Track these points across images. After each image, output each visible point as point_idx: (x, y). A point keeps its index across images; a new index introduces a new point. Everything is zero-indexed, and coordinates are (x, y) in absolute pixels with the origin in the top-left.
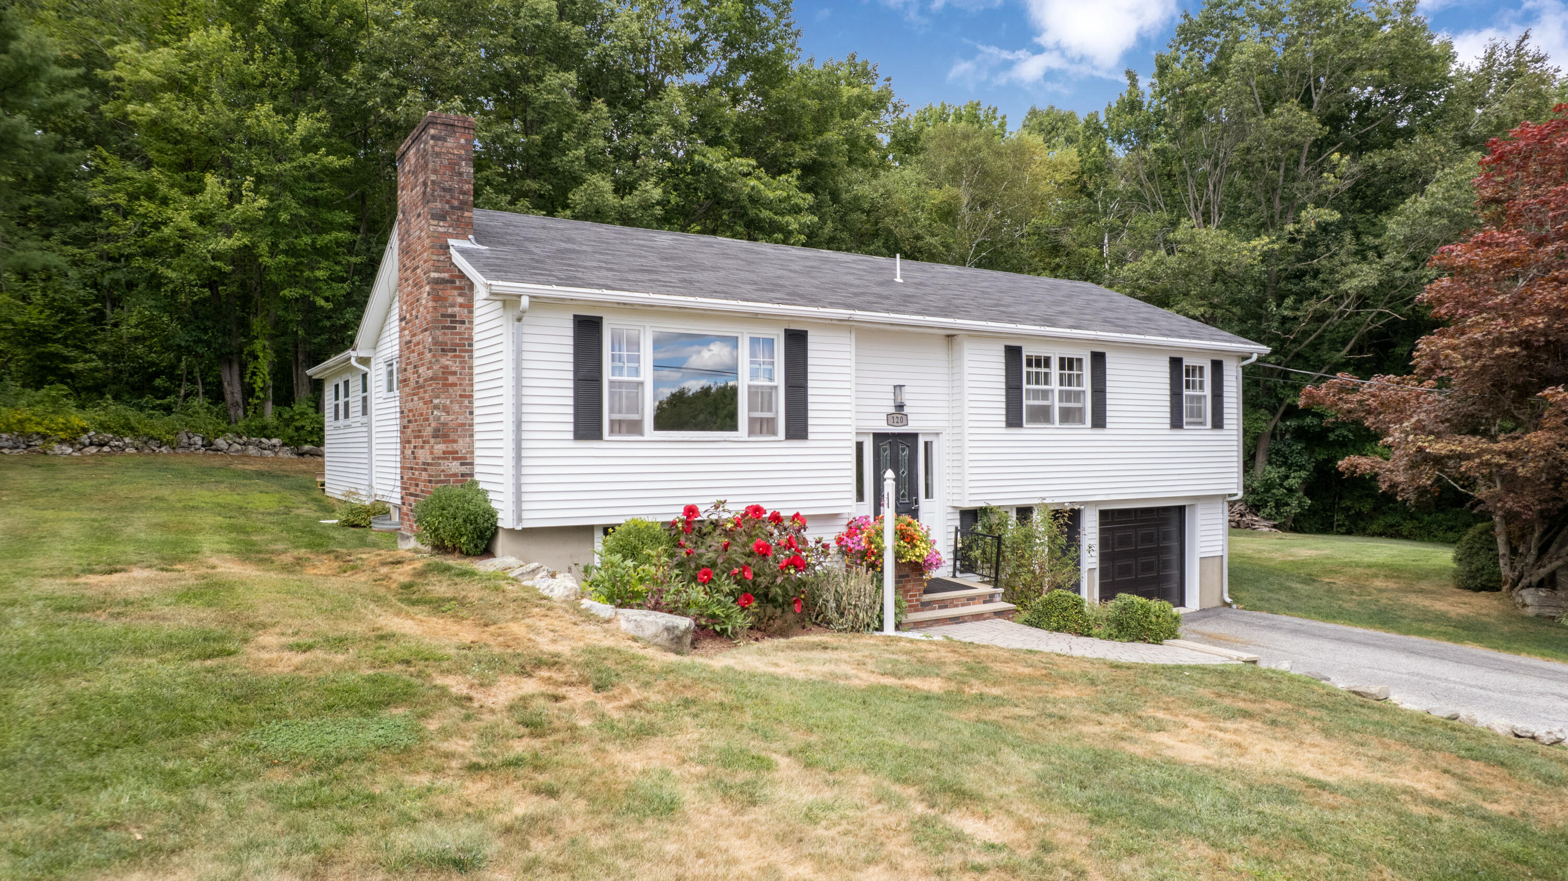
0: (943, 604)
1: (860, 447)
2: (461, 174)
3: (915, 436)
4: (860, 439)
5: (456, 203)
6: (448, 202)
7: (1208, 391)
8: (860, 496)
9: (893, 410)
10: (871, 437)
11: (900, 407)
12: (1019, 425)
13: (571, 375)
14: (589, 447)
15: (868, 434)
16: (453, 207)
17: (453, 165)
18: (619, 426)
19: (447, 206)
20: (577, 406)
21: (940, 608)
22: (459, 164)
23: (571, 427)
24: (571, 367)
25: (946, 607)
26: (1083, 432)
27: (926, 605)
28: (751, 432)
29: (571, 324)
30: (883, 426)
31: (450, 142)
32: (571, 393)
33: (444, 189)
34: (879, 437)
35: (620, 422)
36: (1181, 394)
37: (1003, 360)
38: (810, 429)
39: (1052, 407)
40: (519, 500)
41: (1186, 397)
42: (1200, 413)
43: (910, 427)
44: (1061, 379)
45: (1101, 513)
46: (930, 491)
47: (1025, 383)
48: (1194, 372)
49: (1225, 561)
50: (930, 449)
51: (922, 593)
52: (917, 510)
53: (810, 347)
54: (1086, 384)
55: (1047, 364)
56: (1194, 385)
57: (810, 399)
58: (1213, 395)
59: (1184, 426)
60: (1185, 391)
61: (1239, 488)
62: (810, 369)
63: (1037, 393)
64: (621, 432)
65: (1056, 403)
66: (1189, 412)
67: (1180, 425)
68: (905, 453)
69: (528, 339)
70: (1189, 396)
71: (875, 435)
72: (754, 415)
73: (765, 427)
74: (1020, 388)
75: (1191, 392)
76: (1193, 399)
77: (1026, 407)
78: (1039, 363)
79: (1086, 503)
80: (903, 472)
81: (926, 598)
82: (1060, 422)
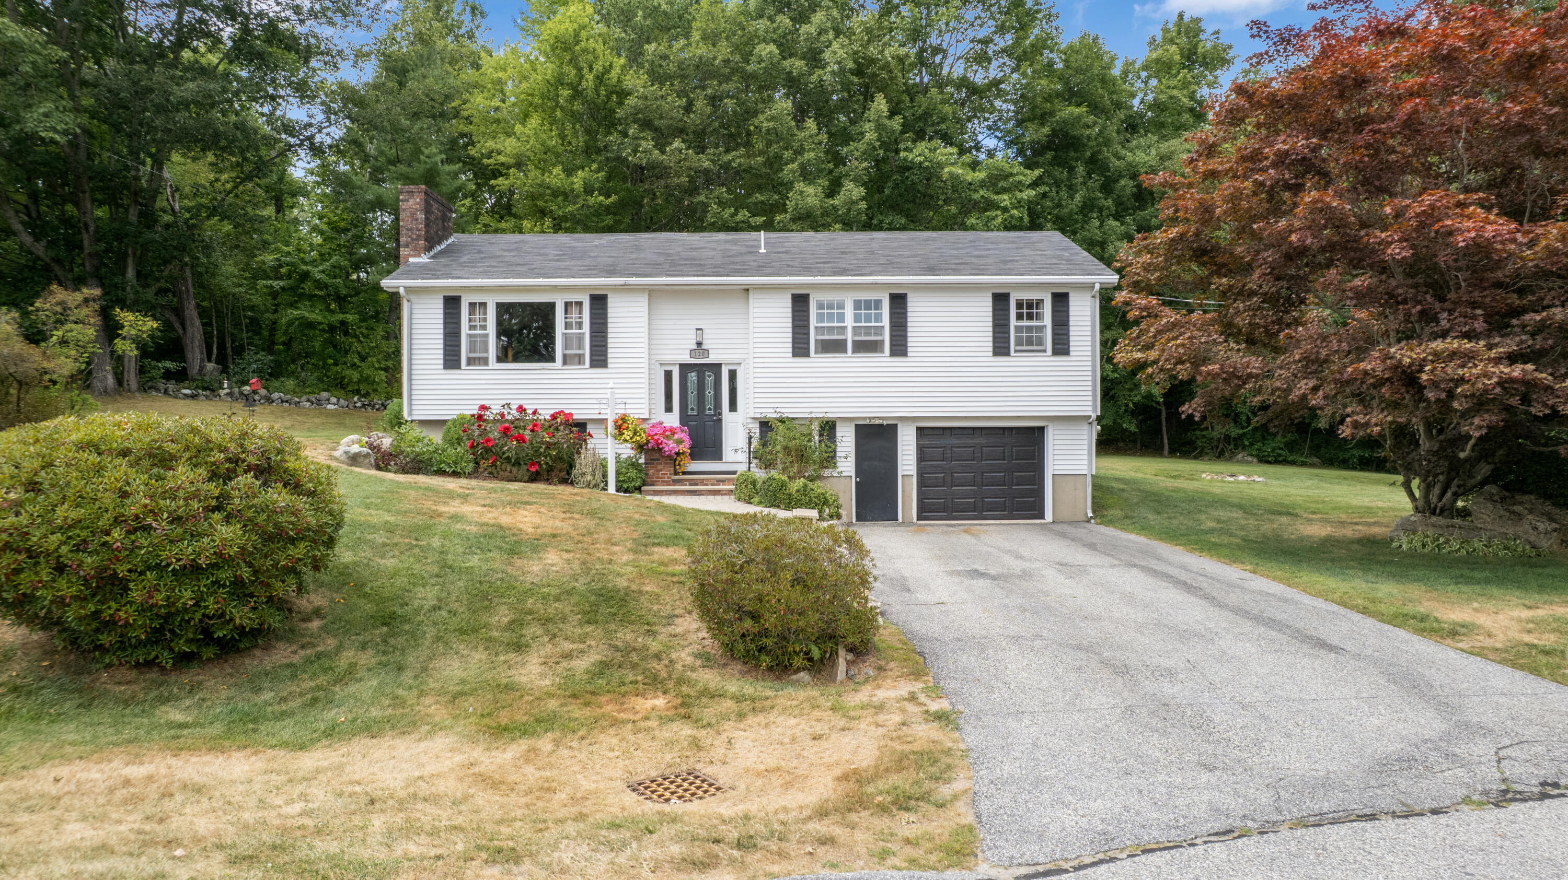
0: (694, 483)
1: (668, 375)
3: (720, 365)
4: (668, 368)
5: (414, 236)
6: (410, 237)
7: (1047, 321)
8: (669, 409)
9: (695, 347)
10: (678, 367)
11: (699, 344)
12: (806, 354)
13: (441, 331)
14: (453, 374)
15: (675, 364)
16: (413, 240)
17: (412, 215)
18: (470, 361)
19: (410, 239)
20: (445, 349)
21: (690, 485)
22: (416, 214)
23: (442, 362)
24: (442, 326)
25: (697, 484)
26: (883, 362)
27: (676, 482)
28: (565, 363)
29: (441, 301)
30: (687, 359)
31: (411, 202)
32: (442, 341)
33: (409, 229)
34: (685, 368)
35: (474, 358)
36: (1007, 325)
37: (790, 305)
38: (609, 361)
39: (845, 340)
40: (410, 404)
41: (1016, 327)
42: (1040, 342)
43: (713, 359)
44: (857, 318)
45: (919, 429)
46: (733, 406)
47: (813, 322)
48: (1030, 305)
49: (1089, 479)
50: (733, 375)
51: (676, 473)
52: (720, 421)
53: (609, 305)
54: (886, 322)
55: (841, 306)
56: (1030, 317)
57: (609, 340)
58: (1055, 325)
59: (1012, 353)
60: (1013, 322)
61: (1094, 410)
62: (609, 320)
63: (831, 330)
64: (475, 364)
65: (850, 337)
66: (1019, 342)
67: (1007, 353)
68: (710, 379)
69: (414, 311)
70: (1022, 327)
71: (681, 365)
72: (567, 352)
73: (577, 360)
74: (807, 327)
75: (1025, 323)
76: (1030, 329)
77: (816, 341)
78: (830, 307)
79: (902, 419)
80: (709, 392)
81: (677, 477)
82: (853, 352)
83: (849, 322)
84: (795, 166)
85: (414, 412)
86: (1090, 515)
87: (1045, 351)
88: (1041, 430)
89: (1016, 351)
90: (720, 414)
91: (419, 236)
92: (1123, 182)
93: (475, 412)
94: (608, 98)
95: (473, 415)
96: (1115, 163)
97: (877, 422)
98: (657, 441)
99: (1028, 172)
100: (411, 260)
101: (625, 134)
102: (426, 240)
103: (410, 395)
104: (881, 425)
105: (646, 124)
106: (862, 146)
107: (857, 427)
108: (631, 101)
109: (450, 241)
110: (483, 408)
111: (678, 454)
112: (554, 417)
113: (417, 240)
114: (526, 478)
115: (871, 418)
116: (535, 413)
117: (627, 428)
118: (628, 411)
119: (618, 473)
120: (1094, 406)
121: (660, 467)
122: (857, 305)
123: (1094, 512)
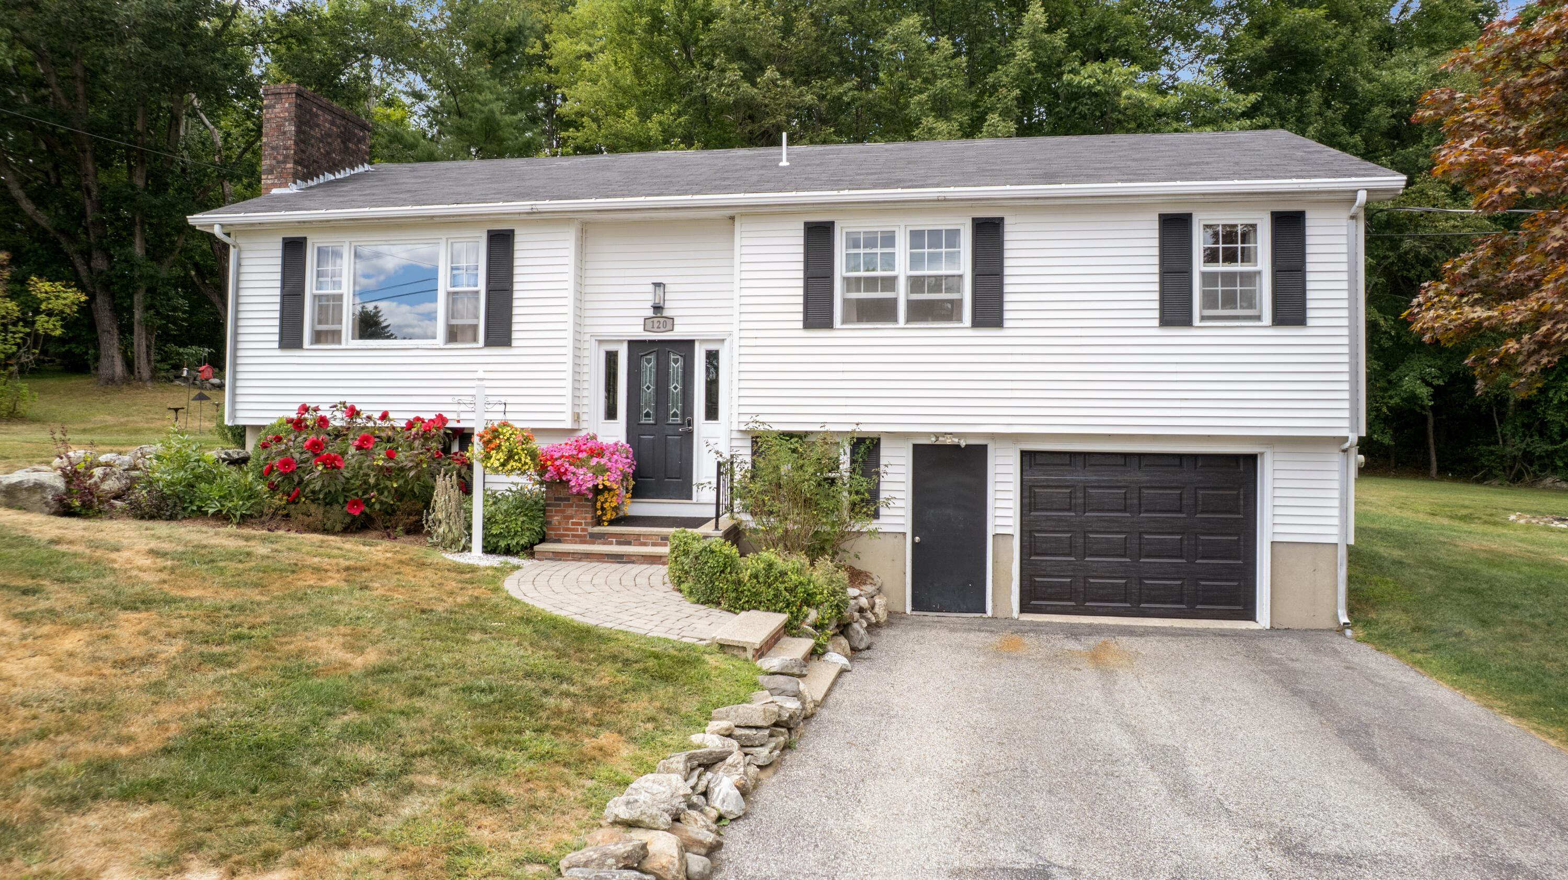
0: (624, 540)
1: (611, 358)
2: (285, 133)
3: (692, 342)
4: (612, 348)
5: (280, 158)
6: (275, 158)
7: (1263, 263)
8: (611, 413)
9: (650, 313)
10: (625, 346)
11: (658, 309)
12: (827, 324)
13: (278, 292)
14: (292, 356)
15: (621, 341)
16: (278, 162)
17: (279, 127)
18: (319, 337)
19: (274, 162)
20: (282, 319)
21: (619, 543)
22: (284, 125)
23: (276, 338)
24: (278, 284)
25: (629, 543)
26: (959, 336)
27: (597, 538)
28: (448, 340)
29: (280, 245)
30: (638, 332)
32: (278, 307)
33: (273, 148)
34: (636, 348)
35: (322, 333)
36: (1187, 272)
37: (801, 241)
38: (515, 335)
39: (895, 300)
40: (234, 402)
41: (1204, 275)
42: (1250, 300)
43: (680, 332)
44: (915, 261)
45: (1024, 454)
46: (712, 412)
47: (840, 270)
48: (1230, 235)
49: (1342, 553)
50: (712, 357)
51: (599, 522)
52: (690, 434)
53: (517, 247)
54: (964, 266)
55: (889, 239)
56: (1230, 257)
57: (516, 303)
58: (1278, 270)
59: (1196, 321)
60: (1199, 266)
61: (1354, 427)
62: (516, 271)
63: (871, 283)
64: (326, 342)
65: (902, 294)
66: (1210, 300)
67: (1187, 322)
68: (676, 366)
69: (244, 262)
70: (1215, 274)
71: (631, 343)
72: (454, 322)
73: (470, 333)
74: (830, 277)
75: (1221, 267)
76: (1229, 278)
77: (846, 301)
78: (871, 242)
79: (994, 436)
80: (675, 387)
81: (597, 529)
82: (909, 320)
83: (902, 269)
84: (924, 96)
85: (239, 414)
86: (1344, 619)
87: (1258, 318)
88: (1251, 460)
89: (1203, 318)
90: (690, 423)
91: (286, 157)
92: (1376, 111)
93: (294, 415)
94: (694, 24)
95: (290, 421)
96: (1364, 86)
97: (949, 441)
98: (557, 469)
99: (1241, 97)
100: (275, 191)
101: (709, 66)
102: (296, 162)
103: (234, 387)
104: (958, 446)
105: (741, 54)
106: (1013, 70)
107: (919, 450)
108: (717, 24)
109: (360, 169)
110: (305, 409)
111: (596, 491)
112: (410, 425)
113: (284, 162)
114: (339, 527)
115: (937, 435)
116: (384, 416)
117: (499, 447)
118: (509, 416)
119: (488, 521)
120: (1354, 418)
121: (569, 512)
122: (916, 237)
123: (1351, 612)
